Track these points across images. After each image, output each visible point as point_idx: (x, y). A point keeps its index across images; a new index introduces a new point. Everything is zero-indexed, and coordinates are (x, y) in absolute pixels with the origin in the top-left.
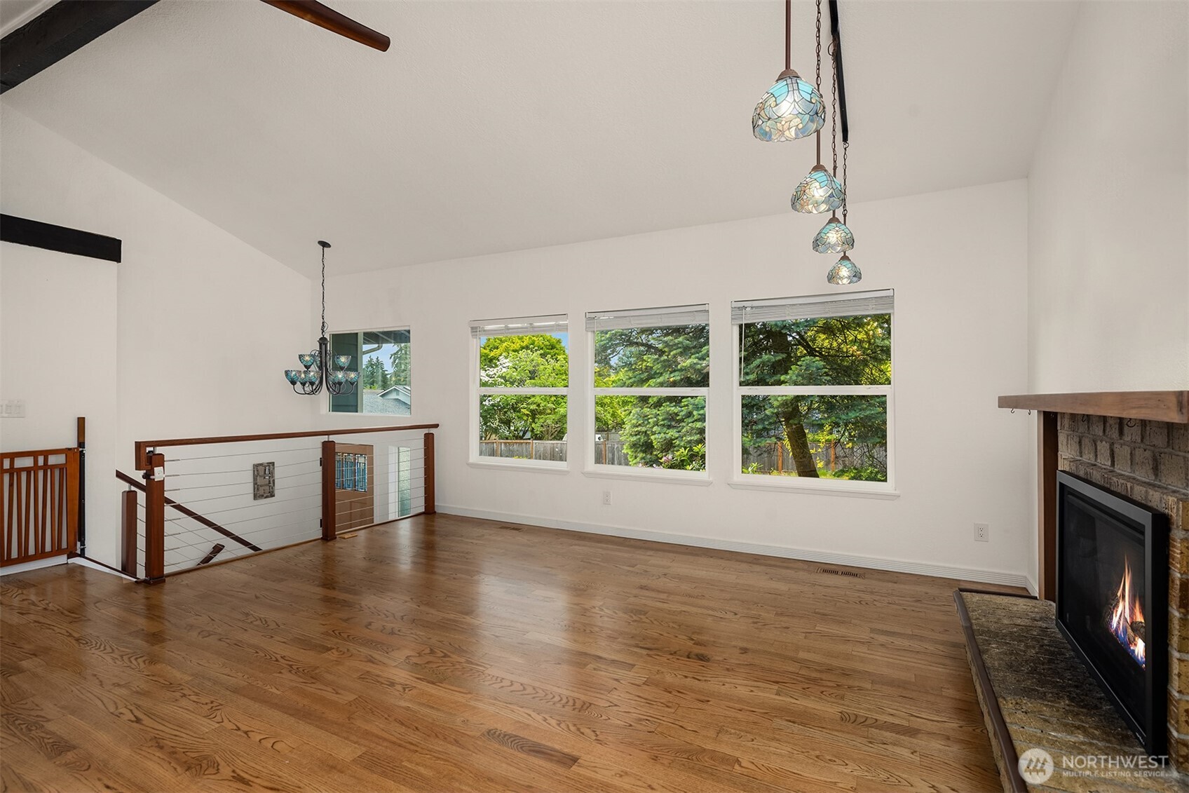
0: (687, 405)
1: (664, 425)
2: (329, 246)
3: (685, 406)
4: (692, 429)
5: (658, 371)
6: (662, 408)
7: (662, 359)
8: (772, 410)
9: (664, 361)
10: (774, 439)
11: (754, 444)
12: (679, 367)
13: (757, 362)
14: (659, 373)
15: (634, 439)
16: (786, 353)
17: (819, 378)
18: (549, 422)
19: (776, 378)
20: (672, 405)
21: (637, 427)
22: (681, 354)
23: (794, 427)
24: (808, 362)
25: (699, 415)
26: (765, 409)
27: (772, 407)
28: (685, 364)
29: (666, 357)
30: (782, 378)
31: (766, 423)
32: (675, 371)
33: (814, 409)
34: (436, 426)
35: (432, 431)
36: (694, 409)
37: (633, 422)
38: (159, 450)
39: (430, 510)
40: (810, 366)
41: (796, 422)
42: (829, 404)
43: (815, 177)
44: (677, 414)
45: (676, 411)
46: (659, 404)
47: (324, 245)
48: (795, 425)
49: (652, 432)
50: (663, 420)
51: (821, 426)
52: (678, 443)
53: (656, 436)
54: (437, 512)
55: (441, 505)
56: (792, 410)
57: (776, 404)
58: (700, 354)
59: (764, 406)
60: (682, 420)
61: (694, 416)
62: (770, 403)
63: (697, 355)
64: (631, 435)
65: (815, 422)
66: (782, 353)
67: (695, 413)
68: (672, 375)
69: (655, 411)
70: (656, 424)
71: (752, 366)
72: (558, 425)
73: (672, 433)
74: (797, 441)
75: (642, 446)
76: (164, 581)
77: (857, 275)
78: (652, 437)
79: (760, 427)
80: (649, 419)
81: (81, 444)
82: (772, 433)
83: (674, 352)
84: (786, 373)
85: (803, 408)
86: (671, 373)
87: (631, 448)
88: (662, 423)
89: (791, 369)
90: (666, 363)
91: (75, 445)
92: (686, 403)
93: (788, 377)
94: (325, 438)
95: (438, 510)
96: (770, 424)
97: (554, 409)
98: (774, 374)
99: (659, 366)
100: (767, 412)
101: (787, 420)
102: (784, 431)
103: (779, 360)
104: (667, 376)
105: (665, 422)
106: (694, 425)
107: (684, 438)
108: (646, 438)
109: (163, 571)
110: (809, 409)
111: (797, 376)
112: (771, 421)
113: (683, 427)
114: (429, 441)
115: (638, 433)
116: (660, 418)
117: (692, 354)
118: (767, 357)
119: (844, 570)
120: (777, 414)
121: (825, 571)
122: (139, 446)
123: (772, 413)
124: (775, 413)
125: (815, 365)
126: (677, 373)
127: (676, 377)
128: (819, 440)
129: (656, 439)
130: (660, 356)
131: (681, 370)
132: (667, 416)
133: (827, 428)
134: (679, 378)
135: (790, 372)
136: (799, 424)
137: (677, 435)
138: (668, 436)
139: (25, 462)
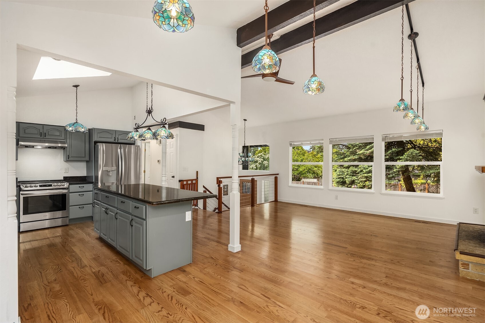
0: (361, 168)
1: (350, 175)
2: (246, 120)
3: (359, 168)
4: (363, 176)
5: (348, 155)
6: (350, 169)
7: (350, 150)
8: (396, 169)
9: (351, 151)
10: (397, 181)
11: (389, 182)
12: (357, 153)
13: (390, 151)
14: (348, 156)
15: (338, 180)
16: (402, 147)
17: (417, 157)
18: (296, 174)
19: (398, 157)
20: (354, 168)
21: (339, 175)
22: (358, 149)
23: (406, 176)
24: (412, 151)
25: (366, 171)
26: (393, 169)
27: (396, 168)
28: (360, 153)
29: (352, 150)
30: (401, 157)
31: (394, 174)
32: (355, 155)
33: (415, 169)
34: (278, 174)
35: (277, 176)
36: (363, 169)
37: (338, 174)
38: (221, 179)
39: (276, 200)
40: (413, 153)
41: (407, 174)
42: (422, 168)
43: (410, 112)
44: (356, 171)
45: (356, 170)
46: (348, 167)
47: (245, 120)
48: (406, 175)
49: (346, 177)
50: (350, 173)
51: (419, 176)
52: (357, 181)
53: (348, 179)
54: (278, 201)
55: (279, 199)
56: (405, 170)
57: (398, 167)
58: (366, 149)
59: (393, 168)
60: (358, 173)
61: (363, 171)
62: (395, 167)
63: (365, 149)
64: (337, 178)
65: (415, 174)
66: (401, 148)
67: (364, 170)
68: (354, 157)
69: (347, 170)
70: (347, 174)
71: (388, 153)
72: (299, 175)
73: (354, 178)
74: (407, 182)
75: (341, 183)
76: (222, 213)
77: (427, 128)
78: (346, 179)
79: (391, 176)
80: (344, 172)
81: (197, 178)
82: (396, 178)
83: (355, 148)
84: (402, 155)
85: (410, 169)
86: (354, 156)
87: (337, 183)
88: (350, 174)
89: (405, 154)
90: (352, 152)
91: (196, 178)
92: (360, 167)
93: (403, 157)
94: (252, 177)
95: (279, 200)
96: (396, 175)
97: (297, 169)
98: (398, 155)
99: (349, 153)
100: (394, 170)
101: (403, 174)
102: (401, 178)
103: (399, 151)
104: (352, 157)
105: (351, 174)
106: (363, 175)
107: (359, 180)
108: (343, 180)
109: (222, 210)
110: (413, 169)
111: (407, 157)
112: (396, 174)
113: (359, 176)
114: (276, 179)
115: (339, 178)
116: (349, 172)
117: (363, 149)
118: (394, 149)
119: (423, 222)
120: (399, 171)
121: (416, 222)
122: (218, 178)
123: (396, 170)
124: (398, 171)
125: (415, 152)
126: (356, 156)
127: (356, 157)
128: (417, 182)
129: (348, 181)
130: (349, 149)
131: (358, 155)
132: (352, 172)
133: (422, 177)
134: (357, 158)
135: (404, 155)
136: (408, 175)
137: (357, 178)
138: (352, 179)
139: (190, 182)
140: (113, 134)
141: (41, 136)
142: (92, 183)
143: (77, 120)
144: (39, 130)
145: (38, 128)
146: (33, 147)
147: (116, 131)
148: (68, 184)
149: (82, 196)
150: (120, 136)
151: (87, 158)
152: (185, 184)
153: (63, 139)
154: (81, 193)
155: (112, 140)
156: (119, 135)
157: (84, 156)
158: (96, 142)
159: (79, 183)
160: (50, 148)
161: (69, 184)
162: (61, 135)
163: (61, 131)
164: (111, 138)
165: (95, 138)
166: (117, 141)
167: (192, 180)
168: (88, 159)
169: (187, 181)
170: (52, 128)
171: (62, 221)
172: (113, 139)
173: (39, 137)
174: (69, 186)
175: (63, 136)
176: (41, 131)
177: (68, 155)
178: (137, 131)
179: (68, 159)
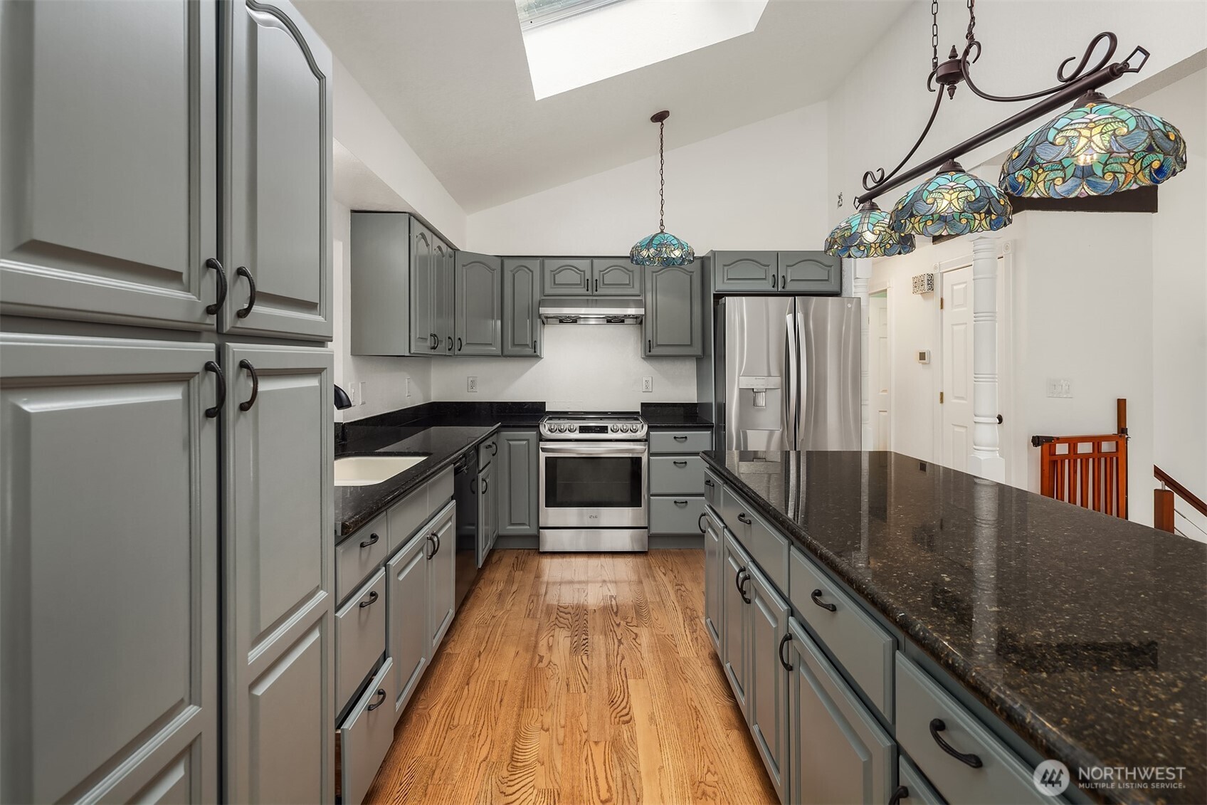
81: (1122, 430)
91: (1117, 432)
139: (1085, 448)
140: (768, 266)
141: (588, 290)
142: (708, 427)
143: (662, 225)
144: (584, 271)
145: (581, 269)
146: (574, 320)
147: (777, 253)
148: (646, 427)
149: (683, 467)
150: (789, 270)
151: (697, 350)
152: (1063, 457)
153: (638, 293)
154: (680, 458)
155: (767, 286)
156: (788, 266)
157: (689, 343)
158: (719, 297)
159: (674, 427)
160: (610, 320)
161: (649, 427)
162: (631, 281)
163: (632, 271)
164: (765, 279)
165: (718, 285)
166: (783, 288)
167: (1096, 441)
168: (699, 353)
169: (1073, 442)
170: (611, 265)
171: (633, 539)
172: (771, 280)
173: (584, 291)
174: (648, 434)
175: (637, 285)
176: (588, 276)
177: (650, 341)
178: (874, 208)
179: (651, 352)
